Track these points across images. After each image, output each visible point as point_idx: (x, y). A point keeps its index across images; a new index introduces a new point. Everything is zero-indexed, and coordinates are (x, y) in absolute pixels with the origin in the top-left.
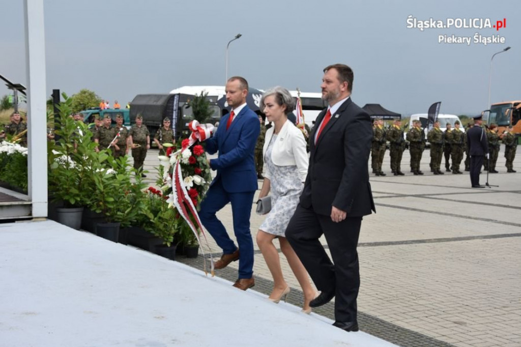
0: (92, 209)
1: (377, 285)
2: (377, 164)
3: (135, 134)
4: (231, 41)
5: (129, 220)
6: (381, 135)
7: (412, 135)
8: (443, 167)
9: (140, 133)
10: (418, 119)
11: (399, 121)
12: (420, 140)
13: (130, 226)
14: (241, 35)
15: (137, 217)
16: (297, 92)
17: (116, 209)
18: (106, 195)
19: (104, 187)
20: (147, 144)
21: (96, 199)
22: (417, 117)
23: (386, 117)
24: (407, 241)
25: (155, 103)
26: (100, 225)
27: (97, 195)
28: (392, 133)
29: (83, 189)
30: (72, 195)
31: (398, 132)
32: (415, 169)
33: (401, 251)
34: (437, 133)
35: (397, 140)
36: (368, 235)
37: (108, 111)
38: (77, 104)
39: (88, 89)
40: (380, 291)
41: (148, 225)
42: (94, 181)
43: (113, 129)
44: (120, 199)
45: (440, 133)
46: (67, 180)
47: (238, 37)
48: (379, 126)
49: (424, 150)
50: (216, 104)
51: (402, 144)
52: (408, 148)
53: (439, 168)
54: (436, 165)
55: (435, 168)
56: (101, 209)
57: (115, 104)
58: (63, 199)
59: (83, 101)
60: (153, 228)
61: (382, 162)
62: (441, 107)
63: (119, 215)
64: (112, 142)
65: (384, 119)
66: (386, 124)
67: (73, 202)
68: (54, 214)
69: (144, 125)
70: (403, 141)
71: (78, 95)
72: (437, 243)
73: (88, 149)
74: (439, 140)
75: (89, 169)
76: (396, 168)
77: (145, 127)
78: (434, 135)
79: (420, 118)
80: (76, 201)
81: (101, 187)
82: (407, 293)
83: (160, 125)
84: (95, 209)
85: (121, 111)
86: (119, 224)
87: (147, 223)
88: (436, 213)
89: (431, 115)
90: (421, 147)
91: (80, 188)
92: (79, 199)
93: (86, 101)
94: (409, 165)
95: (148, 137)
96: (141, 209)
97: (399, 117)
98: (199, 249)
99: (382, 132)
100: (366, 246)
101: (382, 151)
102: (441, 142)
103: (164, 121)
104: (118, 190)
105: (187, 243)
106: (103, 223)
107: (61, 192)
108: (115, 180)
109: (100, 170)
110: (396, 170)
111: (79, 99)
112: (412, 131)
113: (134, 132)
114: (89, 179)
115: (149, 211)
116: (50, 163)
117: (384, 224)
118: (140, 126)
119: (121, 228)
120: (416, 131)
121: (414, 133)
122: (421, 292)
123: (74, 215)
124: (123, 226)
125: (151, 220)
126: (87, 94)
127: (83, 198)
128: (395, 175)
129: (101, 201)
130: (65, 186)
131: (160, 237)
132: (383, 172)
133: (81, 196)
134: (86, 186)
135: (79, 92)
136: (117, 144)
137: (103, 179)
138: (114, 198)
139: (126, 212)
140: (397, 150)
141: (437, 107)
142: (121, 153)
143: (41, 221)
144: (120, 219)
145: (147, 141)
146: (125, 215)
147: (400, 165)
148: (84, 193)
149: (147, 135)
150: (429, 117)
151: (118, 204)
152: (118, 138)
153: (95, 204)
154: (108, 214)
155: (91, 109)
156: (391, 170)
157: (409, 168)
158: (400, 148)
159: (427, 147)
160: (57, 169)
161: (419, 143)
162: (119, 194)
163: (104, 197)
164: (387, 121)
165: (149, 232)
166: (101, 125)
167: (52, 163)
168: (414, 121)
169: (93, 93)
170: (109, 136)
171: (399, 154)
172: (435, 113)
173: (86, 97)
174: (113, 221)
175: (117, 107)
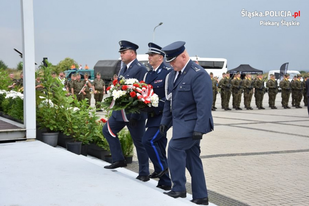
0: (64, 133)
1: (247, 182)
2: (248, 102)
3: (96, 85)
4: (156, 27)
5: (88, 140)
6: (250, 84)
7: (270, 84)
8: (290, 104)
9: (99, 84)
10: (274, 74)
11: (262, 75)
12: (275, 87)
13: (89, 144)
14: (162, 23)
15: (93, 138)
16: (196, 58)
17: (80, 133)
18: (73, 124)
19: (71, 119)
20: (104, 91)
21: (67, 127)
22: (273, 72)
23: (253, 73)
24: (267, 152)
25: (109, 66)
26: (70, 143)
27: (67, 124)
28: (257, 83)
29: (58, 121)
30: (51, 125)
31: (260, 82)
32: (272, 105)
33: (263, 159)
34: (286, 82)
35: (260, 87)
36: (242, 148)
37: (81, 70)
38: (63, 66)
39: (69, 58)
40: (250, 186)
41: (100, 142)
42: (65, 115)
43: (82, 82)
44: (82, 127)
45: (289, 83)
46: (48, 115)
47: (161, 24)
48: (249, 78)
49: (277, 93)
50: (147, 65)
51: (263, 90)
52: (267, 92)
53: (288, 105)
54: (285, 103)
55: (284, 104)
56: (69, 133)
57: (85, 66)
58: (46, 127)
59: (67, 65)
60: (104, 144)
61: (250, 101)
62: (288, 65)
63: (81, 137)
64: (82, 90)
65: (252, 74)
66: (253, 77)
67: (52, 129)
68: (40, 137)
69: (101, 79)
70: (263, 88)
71: (63, 61)
72: (287, 153)
73: (61, 95)
74: (288, 87)
75: (62, 108)
76: (260, 105)
77: (102, 80)
78: (284, 84)
79: (275, 73)
80: (54, 128)
81: (69, 119)
82: (267, 187)
83: (112, 79)
84: (66, 133)
85: (89, 71)
86: (81, 142)
87: (99, 142)
88: (286, 133)
89: (282, 71)
90: (275, 91)
91: (56, 120)
92: (56, 127)
93: (68, 65)
94: (268, 103)
95: (104, 87)
96: (95, 133)
97: (261, 73)
98: (133, 158)
99: (251, 82)
100: (240, 155)
101: (251, 94)
102: (289, 88)
103: (114, 77)
104: (80, 121)
105: (125, 154)
106: (71, 142)
107: (45, 123)
108: (78, 114)
109: (69, 108)
110: (259, 106)
111: (65, 64)
112: (270, 81)
113: (95, 83)
114: (62, 114)
115: (100, 134)
116: (38, 104)
117: (252, 141)
118: (99, 80)
119: (83, 145)
120: (272, 81)
121: (271, 83)
122: (277, 187)
123: (53, 137)
124: (84, 143)
125: (102, 140)
126: (69, 60)
127: (58, 126)
128: (259, 109)
129: (70, 128)
130: (47, 119)
131: (108, 151)
132: (251, 107)
133: (57, 125)
134: (60, 119)
135: (64, 59)
136: (84, 91)
137: (70, 114)
138: (78, 126)
139: (86, 135)
140: (260, 93)
141: (286, 66)
142: (87, 96)
143: (32, 141)
144: (82, 139)
145: (103, 89)
146: (85, 137)
147: (262, 102)
148: (59, 123)
149: (103, 86)
150: (280, 72)
151: (81, 130)
152: (85, 87)
153: (66, 130)
154: (74, 136)
155: (71, 70)
156: (256, 106)
157: (268, 105)
158: (262, 92)
159: (280, 91)
160: (42, 108)
161: (274, 89)
162: (81, 124)
163: (71, 126)
164: (254, 75)
165: (101, 147)
166: (75, 79)
167: (39, 104)
168: (271, 75)
169: (73, 60)
170: (80, 86)
171: (261, 96)
172: (285, 70)
173: (69, 62)
174: (78, 141)
175: (87, 68)
